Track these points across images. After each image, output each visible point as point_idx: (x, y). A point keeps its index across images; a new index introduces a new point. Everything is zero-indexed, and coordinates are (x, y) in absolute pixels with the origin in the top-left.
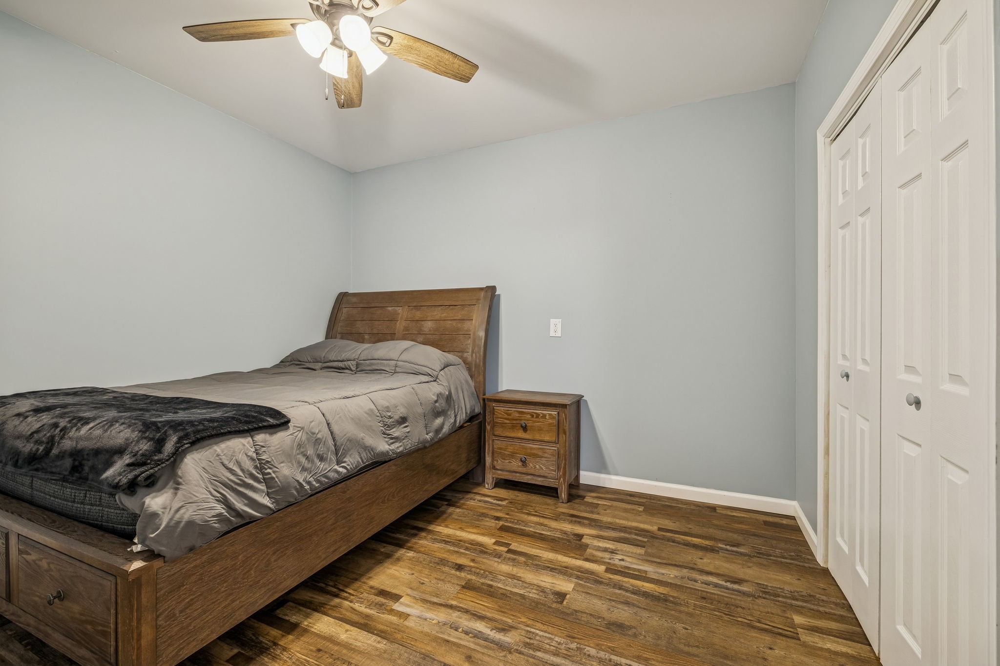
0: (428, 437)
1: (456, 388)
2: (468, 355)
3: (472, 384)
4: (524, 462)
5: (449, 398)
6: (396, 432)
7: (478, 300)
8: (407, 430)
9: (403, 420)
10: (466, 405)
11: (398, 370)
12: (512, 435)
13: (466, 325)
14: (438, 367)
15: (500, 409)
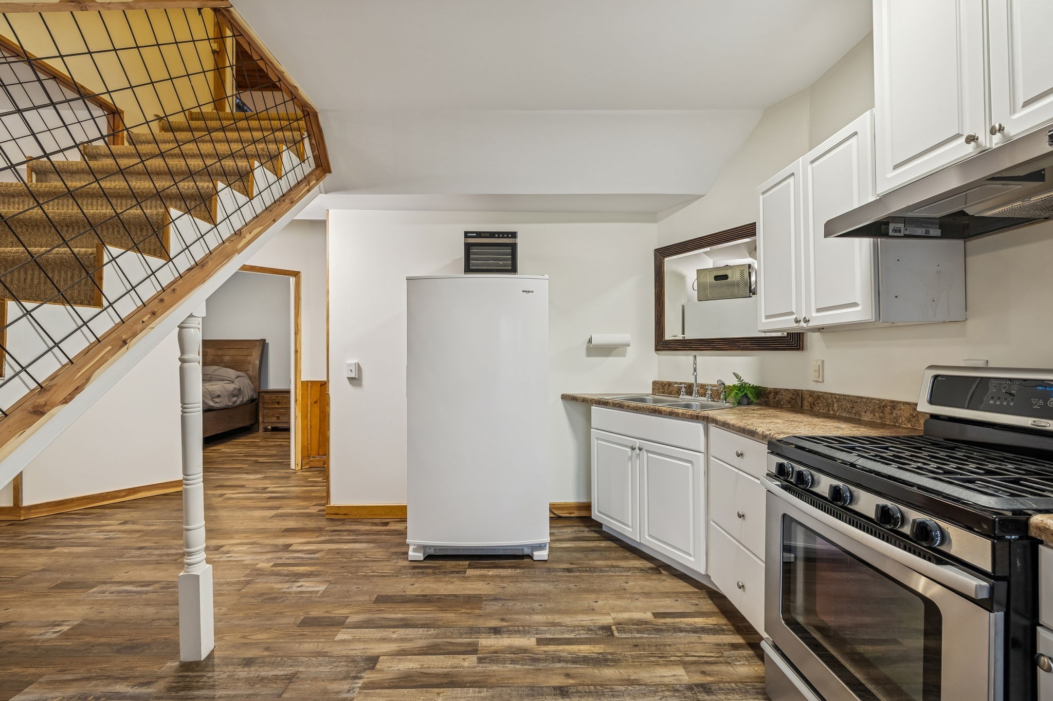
0: (230, 404)
1: (244, 387)
2: (250, 373)
3: (252, 386)
4: (278, 418)
5: (240, 390)
6: (217, 400)
7: (256, 346)
8: (221, 400)
9: (219, 396)
10: (248, 394)
11: (212, 379)
12: (273, 406)
13: (249, 358)
14: (234, 377)
15: (267, 396)
